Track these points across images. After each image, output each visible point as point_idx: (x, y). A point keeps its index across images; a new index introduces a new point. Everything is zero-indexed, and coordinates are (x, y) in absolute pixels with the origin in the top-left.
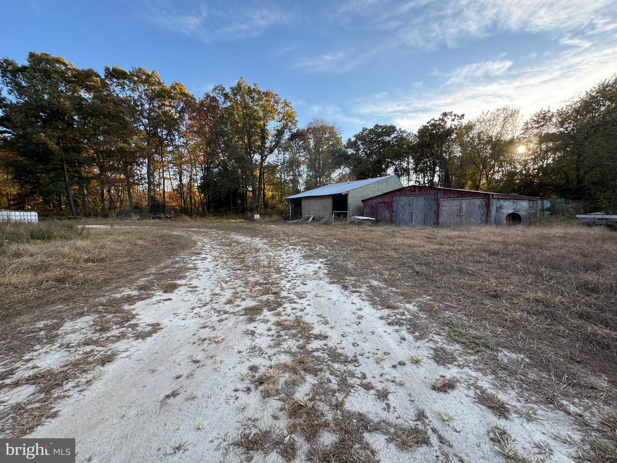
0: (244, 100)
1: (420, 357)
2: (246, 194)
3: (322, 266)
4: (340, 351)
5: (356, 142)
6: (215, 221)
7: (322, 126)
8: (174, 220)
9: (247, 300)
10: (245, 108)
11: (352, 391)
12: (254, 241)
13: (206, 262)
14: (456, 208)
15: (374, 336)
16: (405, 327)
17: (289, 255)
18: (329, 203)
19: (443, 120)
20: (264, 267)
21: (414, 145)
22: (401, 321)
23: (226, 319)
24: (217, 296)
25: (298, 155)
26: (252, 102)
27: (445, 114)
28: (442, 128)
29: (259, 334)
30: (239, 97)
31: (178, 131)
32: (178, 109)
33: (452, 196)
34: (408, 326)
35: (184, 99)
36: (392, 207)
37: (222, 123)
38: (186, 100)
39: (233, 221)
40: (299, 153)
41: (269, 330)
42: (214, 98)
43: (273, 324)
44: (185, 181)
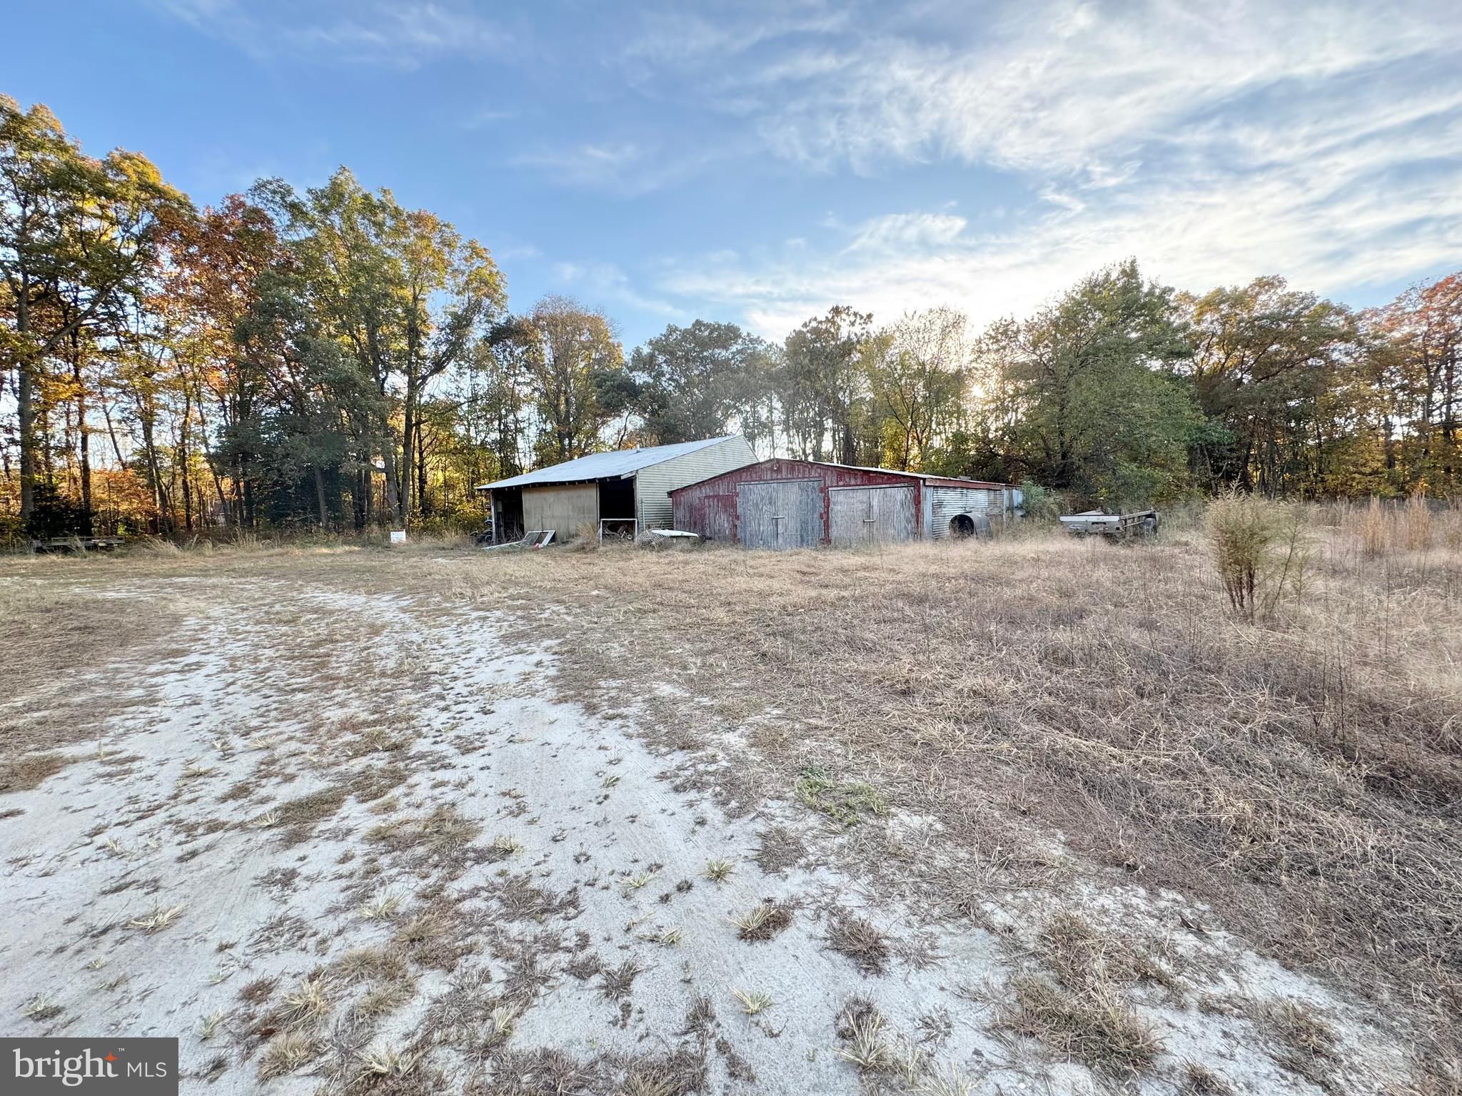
0: (352, 229)
1: (728, 863)
2: (368, 478)
3: (547, 658)
4: (535, 884)
5: (652, 357)
6: (265, 553)
7: (570, 316)
8: (122, 556)
9: (298, 780)
10: (356, 248)
11: (542, 990)
12: (373, 603)
13: (197, 677)
14: (861, 507)
15: (633, 827)
16: (710, 791)
17: (466, 637)
18: (591, 498)
19: (834, 323)
20: (383, 674)
21: (781, 371)
22: (705, 778)
23: (209, 848)
24: (201, 780)
25: (512, 380)
26: (377, 236)
27: (836, 311)
28: (833, 339)
29: (308, 878)
30: (336, 219)
31: (136, 294)
32: (135, 230)
33: (853, 482)
34: (718, 789)
35: (156, 202)
36: (734, 506)
37: (285, 284)
38: (161, 206)
39: (325, 550)
40: (515, 375)
41: (346, 858)
42: (256, 211)
43: (363, 839)
44: (164, 438)
